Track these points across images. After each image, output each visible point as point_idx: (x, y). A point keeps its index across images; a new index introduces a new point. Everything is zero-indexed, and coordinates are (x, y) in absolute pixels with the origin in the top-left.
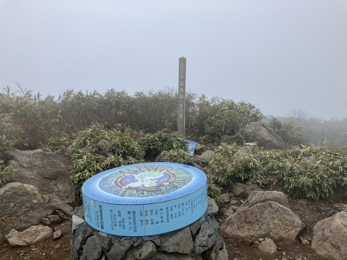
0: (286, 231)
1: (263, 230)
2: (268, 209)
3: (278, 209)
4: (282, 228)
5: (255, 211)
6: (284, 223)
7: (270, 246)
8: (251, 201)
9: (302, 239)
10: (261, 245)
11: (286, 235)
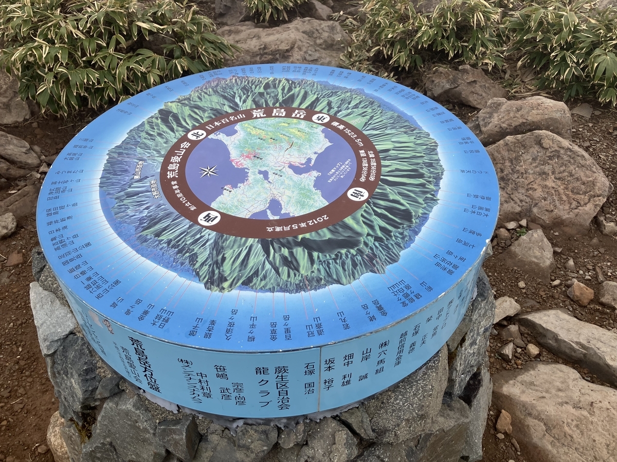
0: (572, 207)
1: (516, 203)
2: (531, 150)
3: (558, 152)
4: (564, 198)
5: (499, 156)
6: (570, 187)
7: (542, 248)
8: (488, 128)
9: (604, 222)
10: (519, 245)
11: (572, 215)
